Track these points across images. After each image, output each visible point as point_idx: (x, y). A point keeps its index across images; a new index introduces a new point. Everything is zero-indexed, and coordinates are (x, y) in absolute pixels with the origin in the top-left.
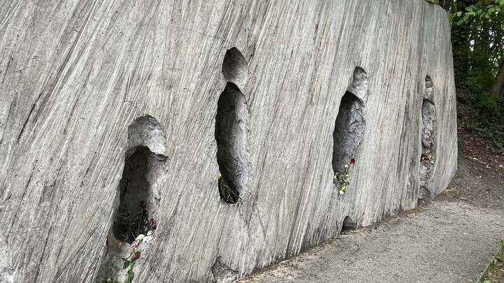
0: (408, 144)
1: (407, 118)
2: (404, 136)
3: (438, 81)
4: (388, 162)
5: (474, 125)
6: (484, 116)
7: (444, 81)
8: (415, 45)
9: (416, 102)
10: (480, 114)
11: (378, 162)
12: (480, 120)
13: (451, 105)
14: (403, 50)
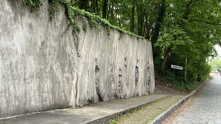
0: (146, 78)
1: (145, 72)
2: (145, 76)
3: (150, 62)
4: (143, 82)
5: (158, 77)
6: (160, 74)
7: (151, 63)
8: (146, 53)
9: (146, 68)
10: (159, 73)
11: (141, 82)
12: (159, 76)
13: (153, 69)
14: (144, 55)
